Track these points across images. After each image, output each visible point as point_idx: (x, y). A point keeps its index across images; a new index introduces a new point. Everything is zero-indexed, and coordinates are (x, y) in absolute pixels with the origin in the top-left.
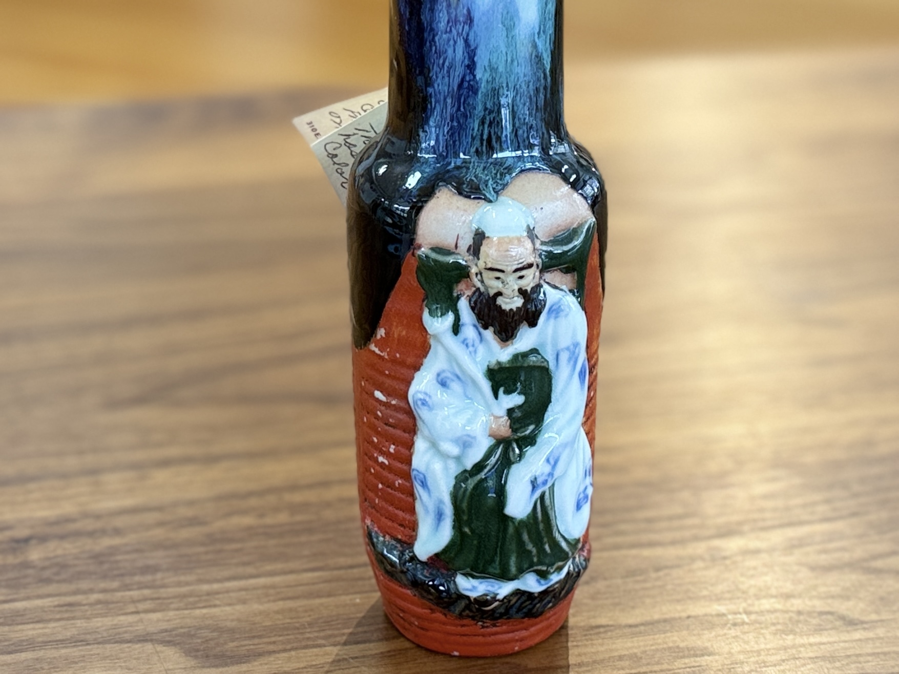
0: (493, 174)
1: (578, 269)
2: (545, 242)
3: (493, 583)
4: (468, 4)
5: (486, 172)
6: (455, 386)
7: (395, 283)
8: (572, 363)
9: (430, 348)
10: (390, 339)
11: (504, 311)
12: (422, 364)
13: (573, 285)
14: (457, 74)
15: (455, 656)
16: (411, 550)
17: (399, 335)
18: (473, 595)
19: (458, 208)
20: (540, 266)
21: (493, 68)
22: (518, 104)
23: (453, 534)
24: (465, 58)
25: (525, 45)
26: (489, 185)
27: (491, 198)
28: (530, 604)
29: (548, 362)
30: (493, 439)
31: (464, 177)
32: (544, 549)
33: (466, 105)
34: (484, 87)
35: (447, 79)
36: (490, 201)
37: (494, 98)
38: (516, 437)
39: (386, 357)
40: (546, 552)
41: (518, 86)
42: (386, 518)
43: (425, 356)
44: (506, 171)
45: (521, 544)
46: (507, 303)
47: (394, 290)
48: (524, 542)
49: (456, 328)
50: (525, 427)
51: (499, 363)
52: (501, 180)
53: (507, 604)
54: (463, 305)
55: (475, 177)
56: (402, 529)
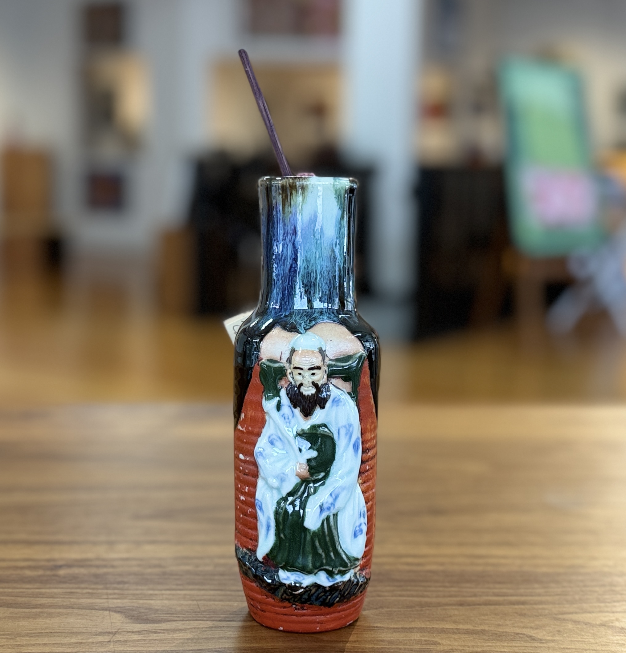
0: (305, 320)
1: (352, 379)
2: (332, 360)
3: (299, 575)
4: (294, 223)
5: (301, 319)
6: (278, 444)
7: (249, 383)
8: (348, 437)
9: (266, 422)
10: (247, 418)
11: (305, 395)
12: (262, 432)
13: (349, 390)
14: (288, 263)
15: (281, 631)
16: (255, 555)
17: (251, 415)
18: (287, 582)
19: (283, 336)
20: (327, 372)
21: (308, 261)
22: (322, 283)
23: (275, 539)
24: (292, 255)
25: (327, 249)
26: (302, 325)
27: (302, 332)
28: (324, 595)
29: (333, 433)
30: (299, 478)
31: (288, 321)
32: (330, 556)
33: (292, 281)
34: (303, 271)
35: (282, 266)
36: (301, 333)
37: (308, 278)
38: (313, 479)
39: (245, 431)
40: (332, 558)
41: (322, 273)
42: (244, 537)
43: (263, 427)
44: (313, 319)
45: (314, 547)
46: (306, 391)
47: (249, 387)
48: (316, 547)
49: (279, 407)
50: (318, 473)
51: (303, 430)
52: (309, 323)
53: (309, 592)
54: (283, 393)
55: (295, 321)
56: (251, 542)
